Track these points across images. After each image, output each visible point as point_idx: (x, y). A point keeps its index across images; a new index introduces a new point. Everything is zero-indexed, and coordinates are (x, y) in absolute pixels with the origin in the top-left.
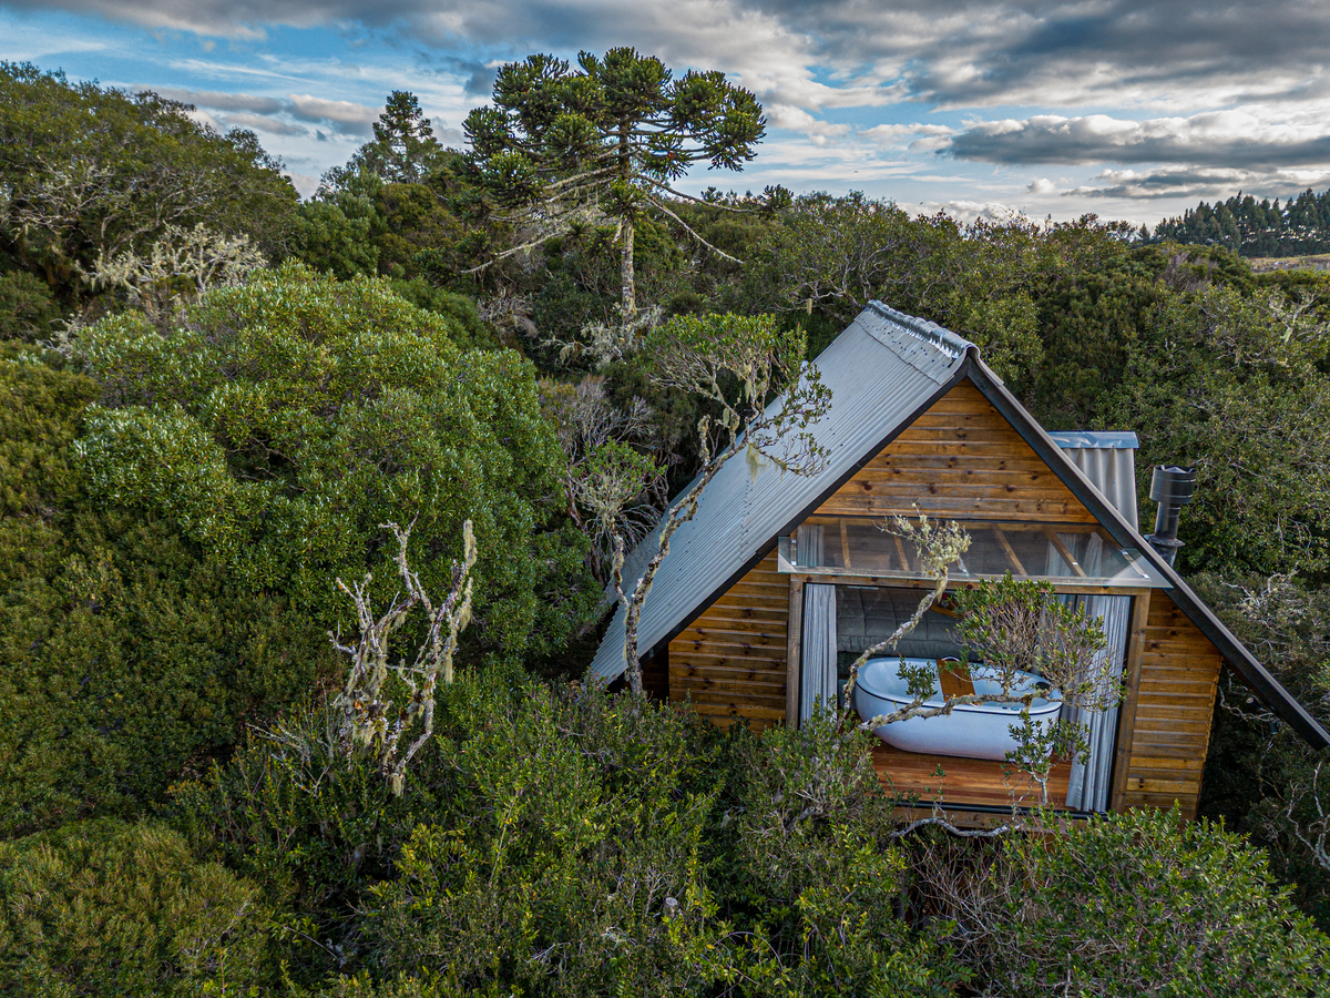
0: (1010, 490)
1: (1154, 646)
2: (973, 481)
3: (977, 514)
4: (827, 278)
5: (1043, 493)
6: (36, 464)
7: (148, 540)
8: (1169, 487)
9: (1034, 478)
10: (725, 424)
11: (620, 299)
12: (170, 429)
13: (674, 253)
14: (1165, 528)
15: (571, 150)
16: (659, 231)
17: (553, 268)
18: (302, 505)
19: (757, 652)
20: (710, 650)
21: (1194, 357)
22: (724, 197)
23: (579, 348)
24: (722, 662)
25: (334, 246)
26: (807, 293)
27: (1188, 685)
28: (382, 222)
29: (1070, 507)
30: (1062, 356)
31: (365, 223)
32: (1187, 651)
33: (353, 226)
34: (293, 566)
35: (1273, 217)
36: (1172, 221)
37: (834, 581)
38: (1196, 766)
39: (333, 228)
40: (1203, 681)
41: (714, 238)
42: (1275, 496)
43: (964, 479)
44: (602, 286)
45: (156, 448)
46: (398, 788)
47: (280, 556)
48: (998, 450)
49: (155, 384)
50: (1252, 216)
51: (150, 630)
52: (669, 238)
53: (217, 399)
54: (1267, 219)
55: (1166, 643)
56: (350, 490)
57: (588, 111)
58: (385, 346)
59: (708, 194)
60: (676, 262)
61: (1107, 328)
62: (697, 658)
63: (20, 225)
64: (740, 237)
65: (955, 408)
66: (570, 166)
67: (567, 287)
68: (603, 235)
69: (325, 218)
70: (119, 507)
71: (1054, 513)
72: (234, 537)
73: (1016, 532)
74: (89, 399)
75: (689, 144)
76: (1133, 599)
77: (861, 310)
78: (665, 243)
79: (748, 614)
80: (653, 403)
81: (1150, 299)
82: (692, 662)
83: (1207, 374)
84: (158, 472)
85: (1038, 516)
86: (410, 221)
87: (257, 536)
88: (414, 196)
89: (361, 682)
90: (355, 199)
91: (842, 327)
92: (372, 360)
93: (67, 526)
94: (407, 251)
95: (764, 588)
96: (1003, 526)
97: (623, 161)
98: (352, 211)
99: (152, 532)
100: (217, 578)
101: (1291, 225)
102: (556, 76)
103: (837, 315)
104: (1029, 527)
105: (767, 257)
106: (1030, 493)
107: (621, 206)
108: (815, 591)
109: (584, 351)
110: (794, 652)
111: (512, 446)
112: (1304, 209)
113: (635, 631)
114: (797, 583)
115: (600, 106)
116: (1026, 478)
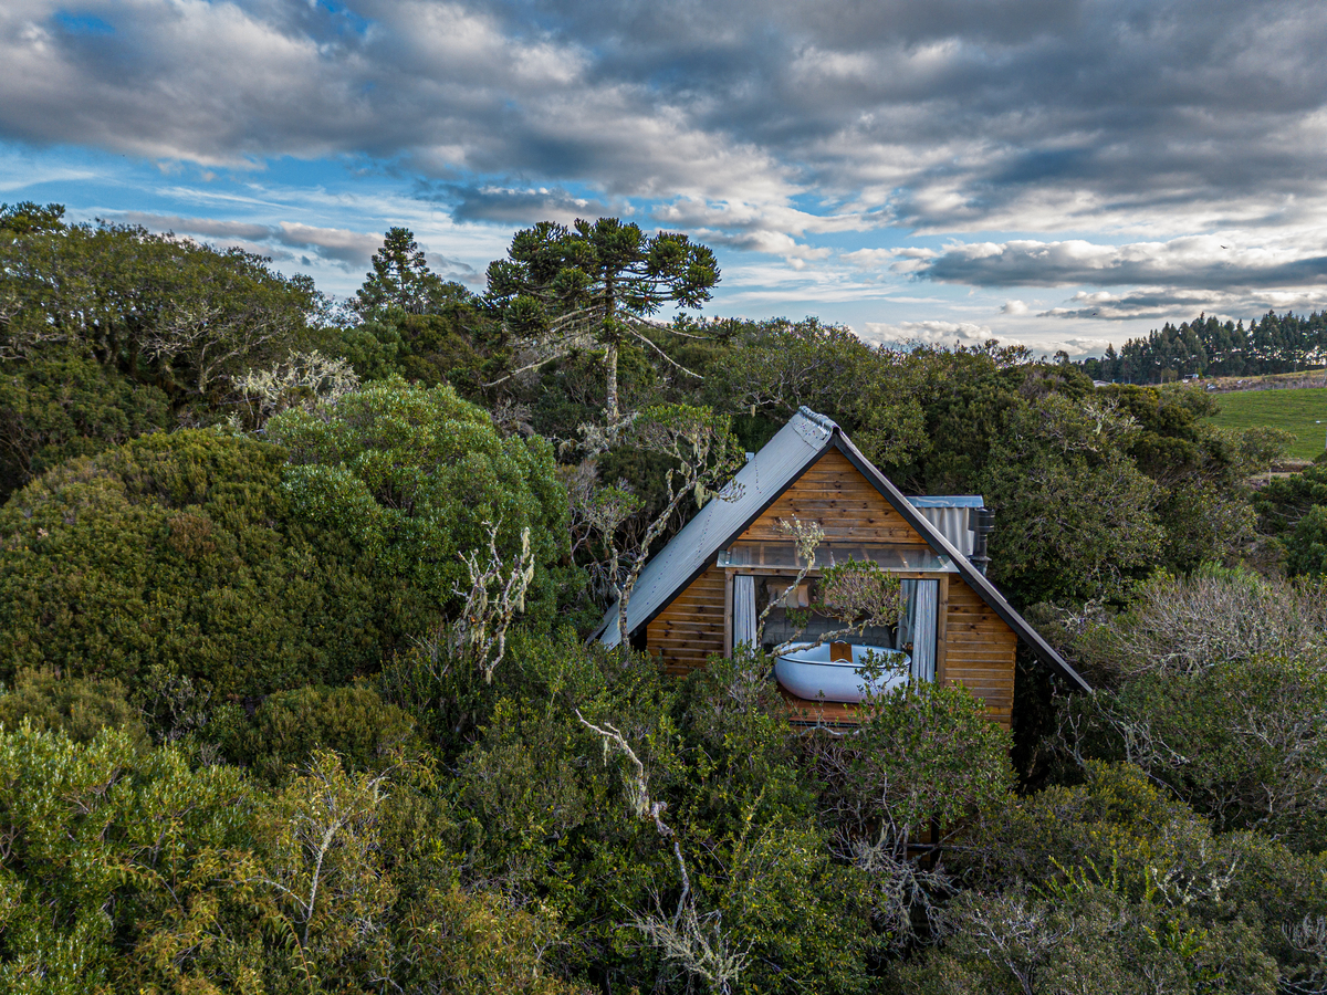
0: (871, 522)
1: (973, 627)
2: (847, 516)
3: (851, 538)
4: (767, 390)
5: (892, 523)
6: (264, 495)
7: (331, 540)
8: (977, 520)
9: (886, 514)
10: (682, 472)
11: (605, 405)
12: (341, 476)
13: (649, 371)
14: (978, 549)
15: (572, 294)
16: (636, 353)
17: (549, 384)
18: (422, 521)
19: (707, 637)
20: (676, 636)
21: (1036, 446)
22: (695, 320)
23: (574, 444)
24: (684, 645)
25: (369, 366)
26: (751, 400)
27: (997, 654)
28: (407, 347)
29: (911, 533)
30: (943, 446)
31: (394, 347)
32: (994, 630)
33: (385, 349)
34: (414, 560)
35: (1238, 337)
36: (1138, 342)
37: (752, 573)
38: (1007, 712)
39: (369, 351)
40: (1006, 651)
41: (682, 360)
42: (1089, 544)
43: (841, 515)
44: (588, 398)
45: (336, 486)
46: (489, 679)
47: (407, 553)
48: (863, 495)
49: (321, 451)
50: (1217, 336)
51: (337, 590)
52: (644, 359)
53: (364, 458)
54: (1232, 339)
55: (983, 625)
56: (448, 514)
57: (583, 265)
58: (463, 429)
59: (679, 319)
60: (651, 378)
61: (976, 425)
62: (667, 642)
63: (154, 350)
64: (705, 358)
65: (833, 468)
66: (569, 306)
67: (560, 399)
68: (596, 357)
69: (362, 343)
70: (312, 521)
71: (900, 537)
72: (380, 541)
73: (877, 550)
74: (284, 459)
75: (660, 288)
76: (939, 581)
77: (795, 413)
78: (642, 363)
79: (701, 610)
80: (633, 483)
81: (1007, 404)
82: (663, 645)
83: (1043, 458)
84: (336, 501)
85: (891, 539)
86: (431, 346)
87: (393, 541)
88: (433, 325)
89: (471, 612)
90: (385, 328)
91: (780, 426)
92: (457, 438)
93: (283, 531)
94: (428, 369)
95: (711, 591)
96: (867, 546)
97: (609, 301)
98: (384, 338)
99: (335, 536)
100: (371, 566)
101: (1256, 345)
102: (558, 237)
103: (777, 418)
104: (885, 546)
105: (721, 374)
106: (885, 524)
107: (609, 336)
108: (740, 580)
109: (578, 446)
110: (729, 621)
111: (541, 498)
112: (1267, 329)
113: (625, 610)
114: (729, 574)
115: (593, 261)
116: (881, 513)
